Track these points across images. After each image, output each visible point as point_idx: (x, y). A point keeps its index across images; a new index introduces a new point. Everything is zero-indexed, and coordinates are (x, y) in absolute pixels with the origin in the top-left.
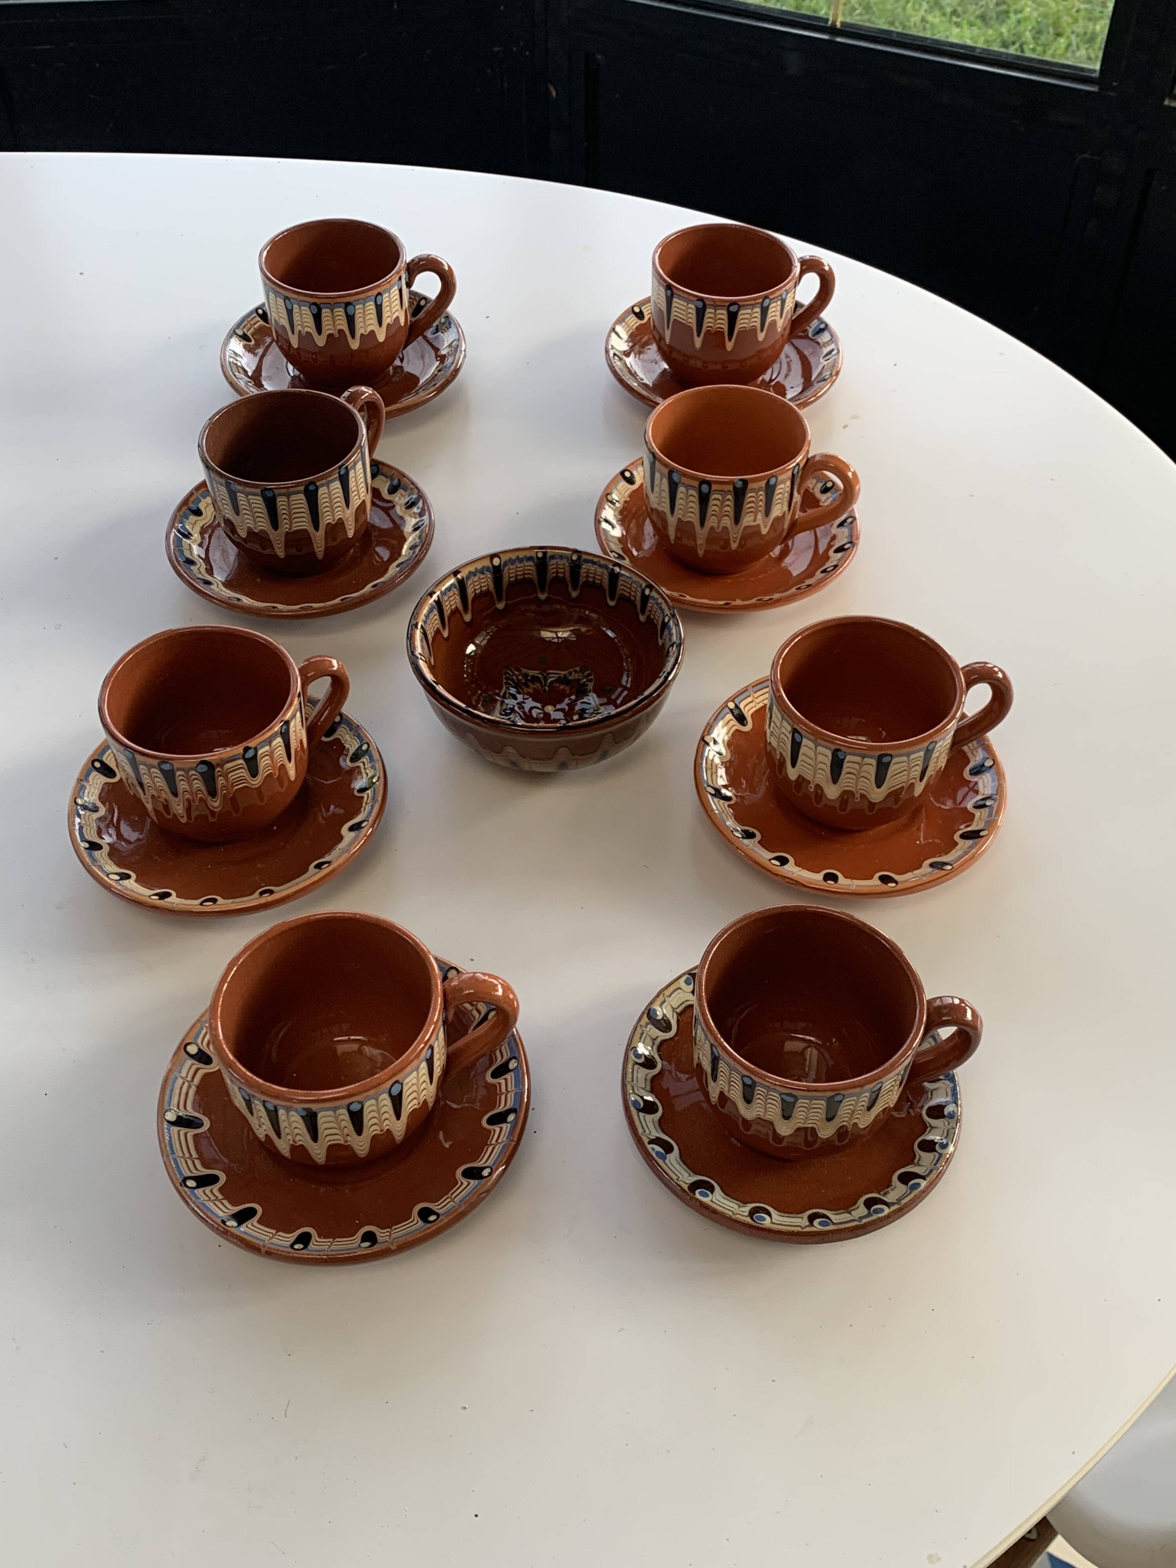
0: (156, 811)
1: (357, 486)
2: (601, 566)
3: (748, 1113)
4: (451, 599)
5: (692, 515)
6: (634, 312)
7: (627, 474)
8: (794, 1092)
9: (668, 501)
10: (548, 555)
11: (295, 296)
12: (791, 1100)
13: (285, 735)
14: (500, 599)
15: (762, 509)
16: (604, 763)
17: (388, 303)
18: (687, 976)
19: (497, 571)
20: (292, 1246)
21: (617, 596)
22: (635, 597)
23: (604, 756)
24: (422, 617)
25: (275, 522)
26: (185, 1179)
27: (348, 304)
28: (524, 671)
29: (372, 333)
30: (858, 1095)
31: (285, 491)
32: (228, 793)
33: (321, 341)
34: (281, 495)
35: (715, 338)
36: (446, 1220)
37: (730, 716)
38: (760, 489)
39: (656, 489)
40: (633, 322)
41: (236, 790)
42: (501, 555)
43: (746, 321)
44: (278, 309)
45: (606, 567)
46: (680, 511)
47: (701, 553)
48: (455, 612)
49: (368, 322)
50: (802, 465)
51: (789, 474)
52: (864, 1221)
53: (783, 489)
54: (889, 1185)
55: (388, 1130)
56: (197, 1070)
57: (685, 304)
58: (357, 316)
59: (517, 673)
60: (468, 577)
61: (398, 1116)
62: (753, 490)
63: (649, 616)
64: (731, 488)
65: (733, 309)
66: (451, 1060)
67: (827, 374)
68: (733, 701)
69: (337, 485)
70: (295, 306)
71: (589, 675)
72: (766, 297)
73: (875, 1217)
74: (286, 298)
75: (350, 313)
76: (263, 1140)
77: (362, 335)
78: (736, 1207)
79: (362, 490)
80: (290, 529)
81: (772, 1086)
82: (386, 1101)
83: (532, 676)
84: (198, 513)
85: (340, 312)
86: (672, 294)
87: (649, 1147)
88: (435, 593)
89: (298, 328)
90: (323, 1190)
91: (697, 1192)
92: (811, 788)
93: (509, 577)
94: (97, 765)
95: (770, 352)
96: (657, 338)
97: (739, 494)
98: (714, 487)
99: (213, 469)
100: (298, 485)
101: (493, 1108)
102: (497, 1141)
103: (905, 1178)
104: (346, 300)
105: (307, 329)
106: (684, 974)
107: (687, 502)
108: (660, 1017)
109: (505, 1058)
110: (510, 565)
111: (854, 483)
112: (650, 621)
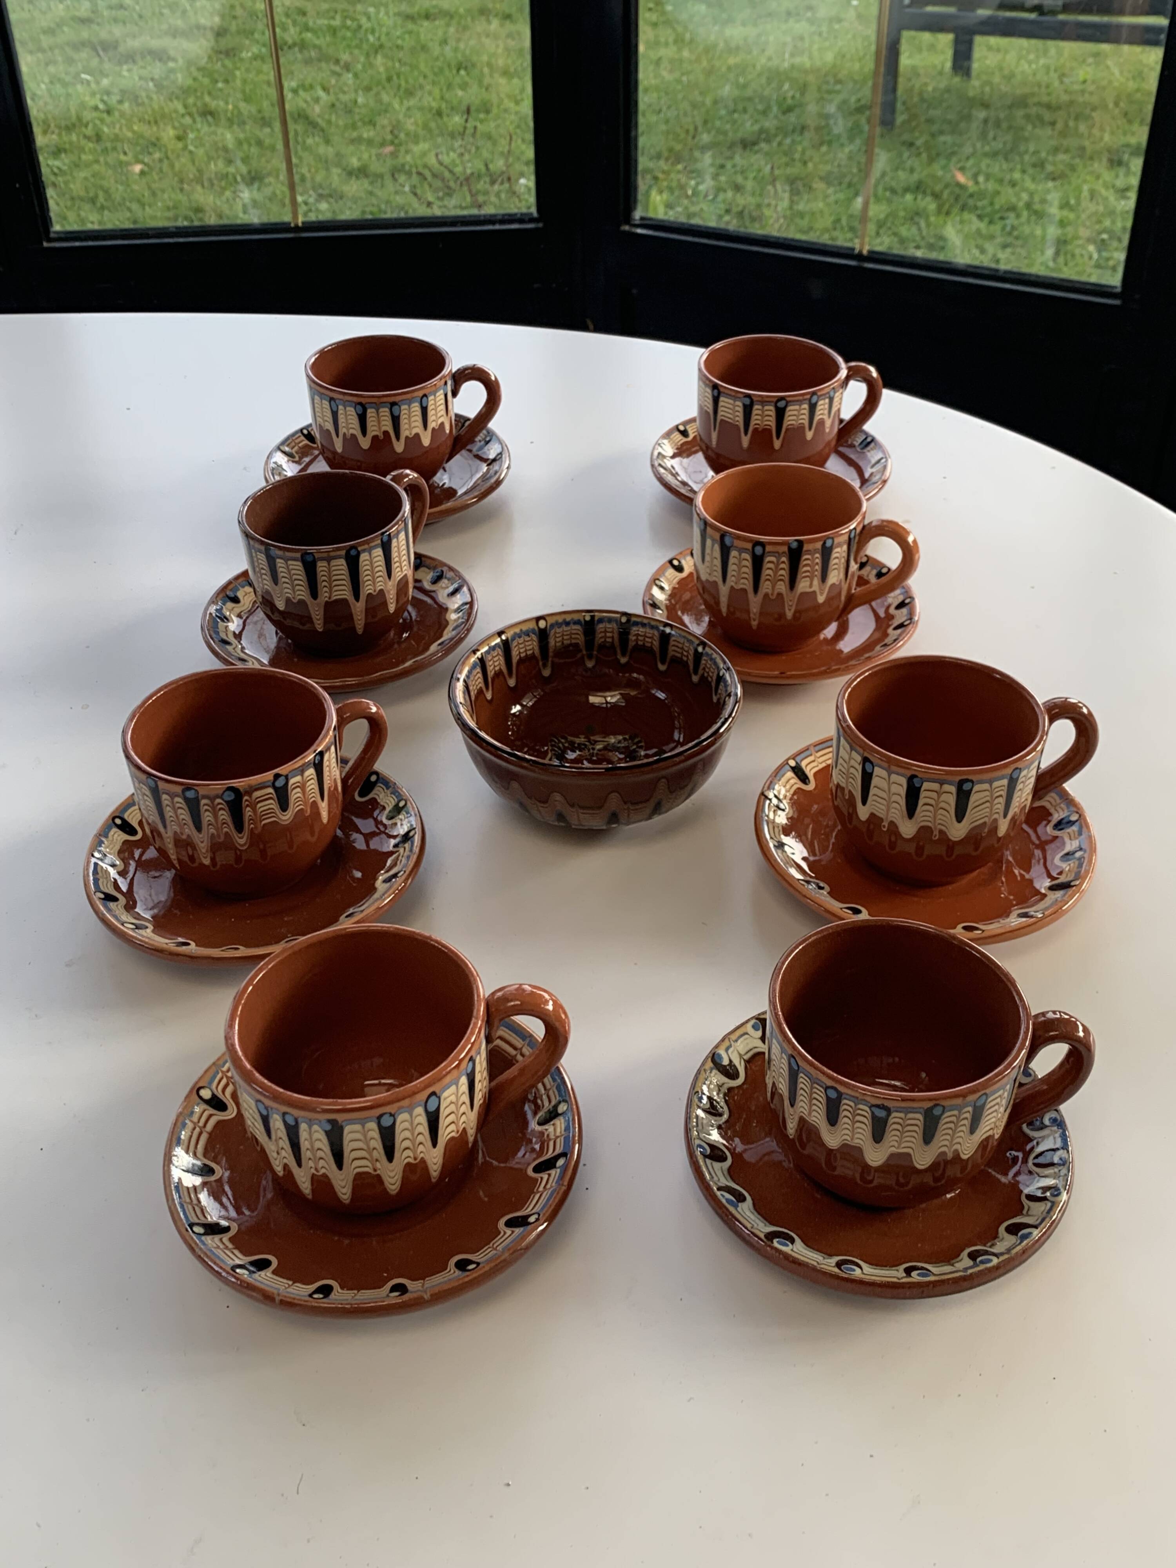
0: (179, 860)
1: (399, 556)
2: (652, 627)
3: (832, 1139)
4: (495, 659)
5: (746, 581)
6: (678, 430)
7: (676, 563)
8: (886, 1103)
9: (719, 569)
10: (596, 619)
11: (341, 397)
12: (881, 1113)
13: (319, 767)
14: (545, 665)
15: (818, 573)
16: (657, 819)
17: (433, 407)
18: (754, 1021)
19: (543, 635)
20: (311, 1296)
21: (668, 660)
22: (687, 657)
23: (657, 809)
24: (465, 671)
25: (314, 592)
26: (191, 1225)
27: (393, 404)
28: (570, 738)
29: (417, 435)
30: (960, 1108)
31: (325, 555)
32: (256, 828)
33: (365, 443)
34: (322, 559)
35: (763, 436)
36: (487, 1268)
37: (790, 774)
38: (816, 551)
39: (707, 558)
40: (678, 437)
41: (264, 825)
42: (547, 618)
43: (794, 418)
44: (323, 412)
45: (657, 628)
46: (733, 578)
47: (754, 624)
48: (498, 674)
49: (413, 425)
50: (858, 530)
51: (846, 537)
52: (970, 1271)
53: (839, 553)
54: (995, 1236)
55: (422, 1158)
56: (211, 1116)
57: (731, 401)
58: (402, 418)
59: (563, 741)
60: (513, 639)
61: (434, 1144)
62: (807, 554)
63: (703, 676)
64: (785, 549)
65: (781, 404)
66: (492, 1096)
67: (875, 478)
68: (794, 759)
69: (378, 552)
70: (340, 407)
71: (640, 742)
73: (982, 1267)
74: (331, 399)
75: (396, 414)
76: (281, 1174)
77: (407, 437)
78: (821, 1258)
79: (405, 563)
80: (330, 598)
81: (861, 1097)
82: (421, 1119)
83: (579, 744)
84: (236, 600)
85: (385, 411)
86: (719, 393)
87: (719, 1193)
88: (478, 650)
89: (342, 431)
90: (347, 1242)
91: (775, 1241)
92: (884, 826)
93: (556, 642)
94: (118, 821)
96: (704, 448)
97: (795, 556)
98: (768, 548)
99: (254, 538)
100: (338, 549)
101: (540, 1156)
102: (545, 1187)
103: (1013, 1230)
104: (392, 399)
105: (351, 431)
106: (752, 1018)
107: (740, 567)
108: (726, 1062)
109: (553, 1103)
110: (556, 627)
111: (914, 551)
112: (703, 679)
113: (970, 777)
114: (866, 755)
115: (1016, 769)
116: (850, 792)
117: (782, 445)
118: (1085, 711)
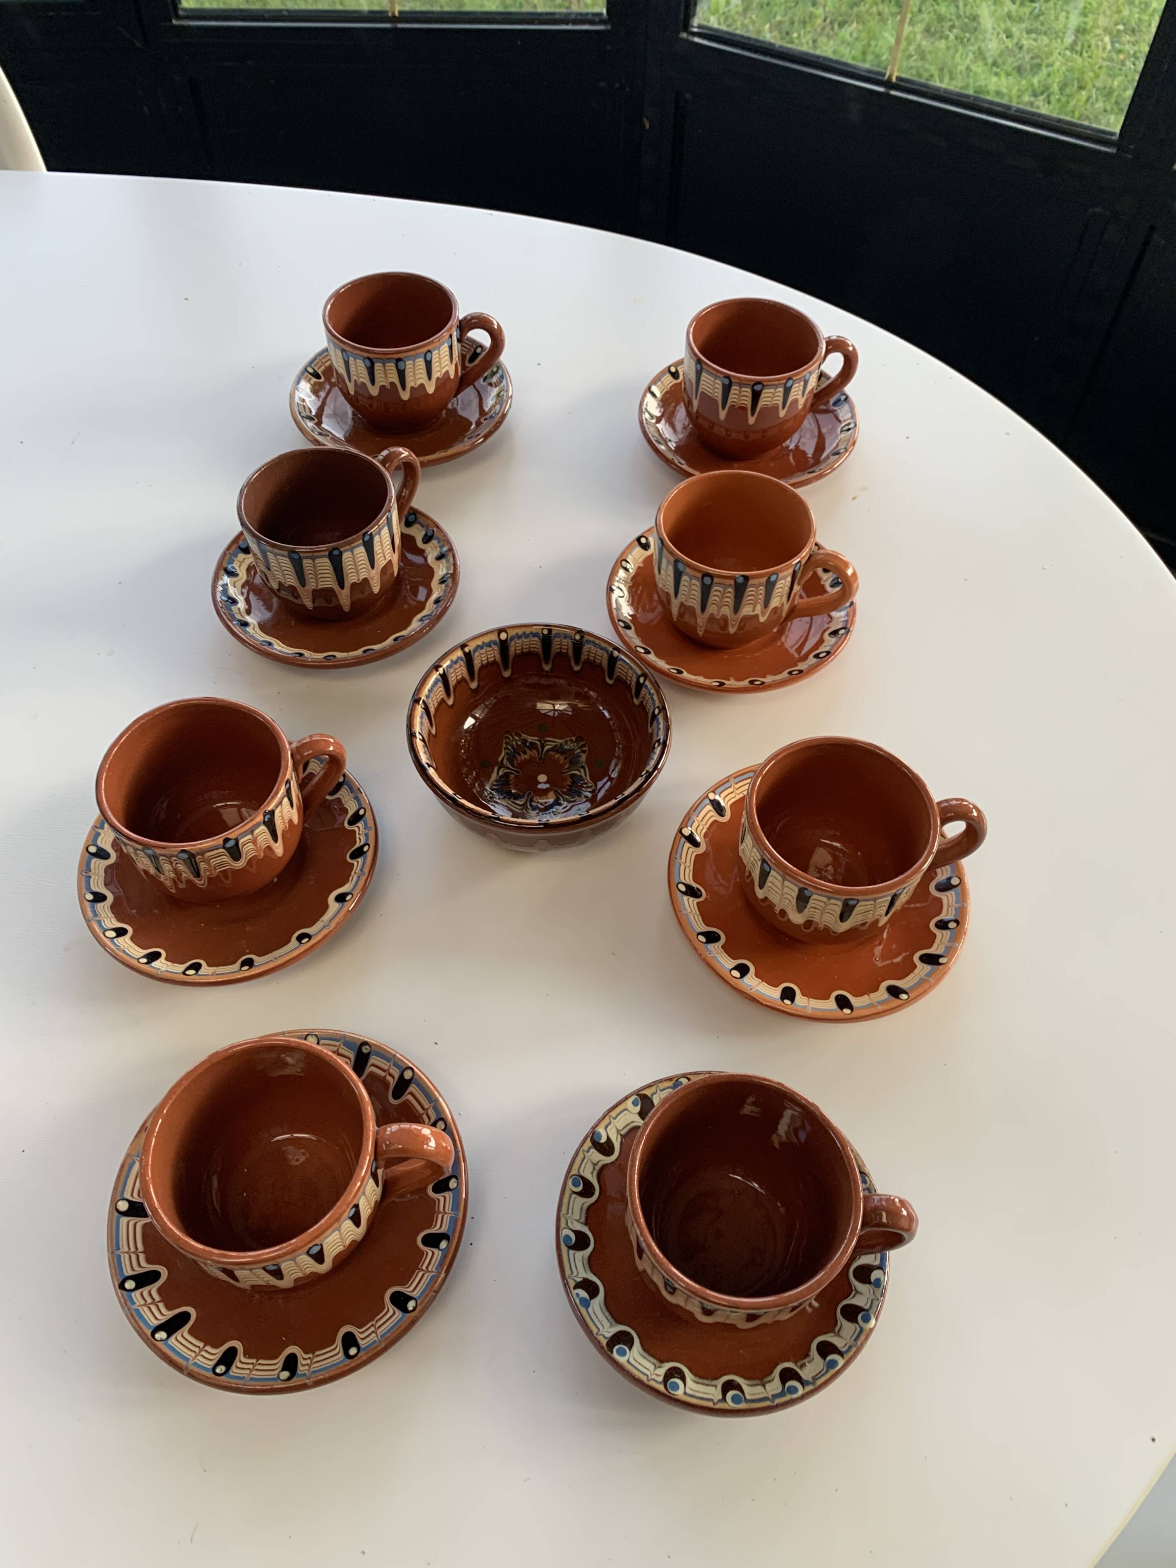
1: (383, 547)
2: (602, 649)
4: (457, 670)
5: (694, 601)
6: (670, 372)
7: (643, 540)
9: (672, 584)
10: (554, 632)
11: (351, 350)
13: (269, 822)
14: (506, 668)
15: (761, 601)
17: (437, 359)
18: (635, 1097)
19: (504, 646)
20: (214, 1369)
21: (615, 676)
22: (630, 681)
24: (425, 691)
25: (302, 580)
26: (125, 1280)
27: (398, 360)
28: (524, 736)
29: (422, 385)
31: (310, 555)
32: (212, 874)
33: (374, 391)
34: (307, 557)
35: (738, 411)
37: (709, 807)
38: (760, 585)
39: (662, 572)
40: (668, 380)
41: (220, 872)
42: (508, 631)
43: (770, 399)
45: (607, 651)
46: (683, 596)
47: (701, 631)
48: (461, 682)
49: (418, 376)
50: (803, 562)
51: (791, 571)
52: (777, 1401)
53: (783, 584)
54: (807, 1355)
55: (312, 1271)
57: (712, 379)
58: (407, 371)
59: (517, 738)
60: (475, 650)
61: (321, 1262)
62: (752, 586)
63: (642, 703)
64: (732, 582)
65: (758, 388)
67: (841, 447)
68: (713, 792)
69: (362, 549)
70: (351, 359)
71: (583, 746)
72: (790, 378)
73: (788, 1395)
74: (343, 350)
75: (401, 368)
77: (412, 388)
78: (652, 1367)
79: (389, 551)
80: (316, 587)
82: (304, 1260)
83: (531, 743)
84: (246, 551)
85: (391, 366)
86: (702, 369)
87: (575, 1291)
88: (440, 667)
89: (354, 378)
91: (616, 1349)
92: (777, 909)
93: (516, 650)
95: (790, 424)
97: (740, 590)
98: (716, 580)
100: (322, 550)
101: (429, 1227)
102: (427, 1267)
103: (824, 1350)
104: (396, 356)
105: (362, 379)
106: (634, 1093)
107: (690, 589)
108: (603, 1140)
110: (516, 639)
112: (642, 707)
113: (858, 893)
114: (765, 857)
116: (750, 872)
117: (756, 422)
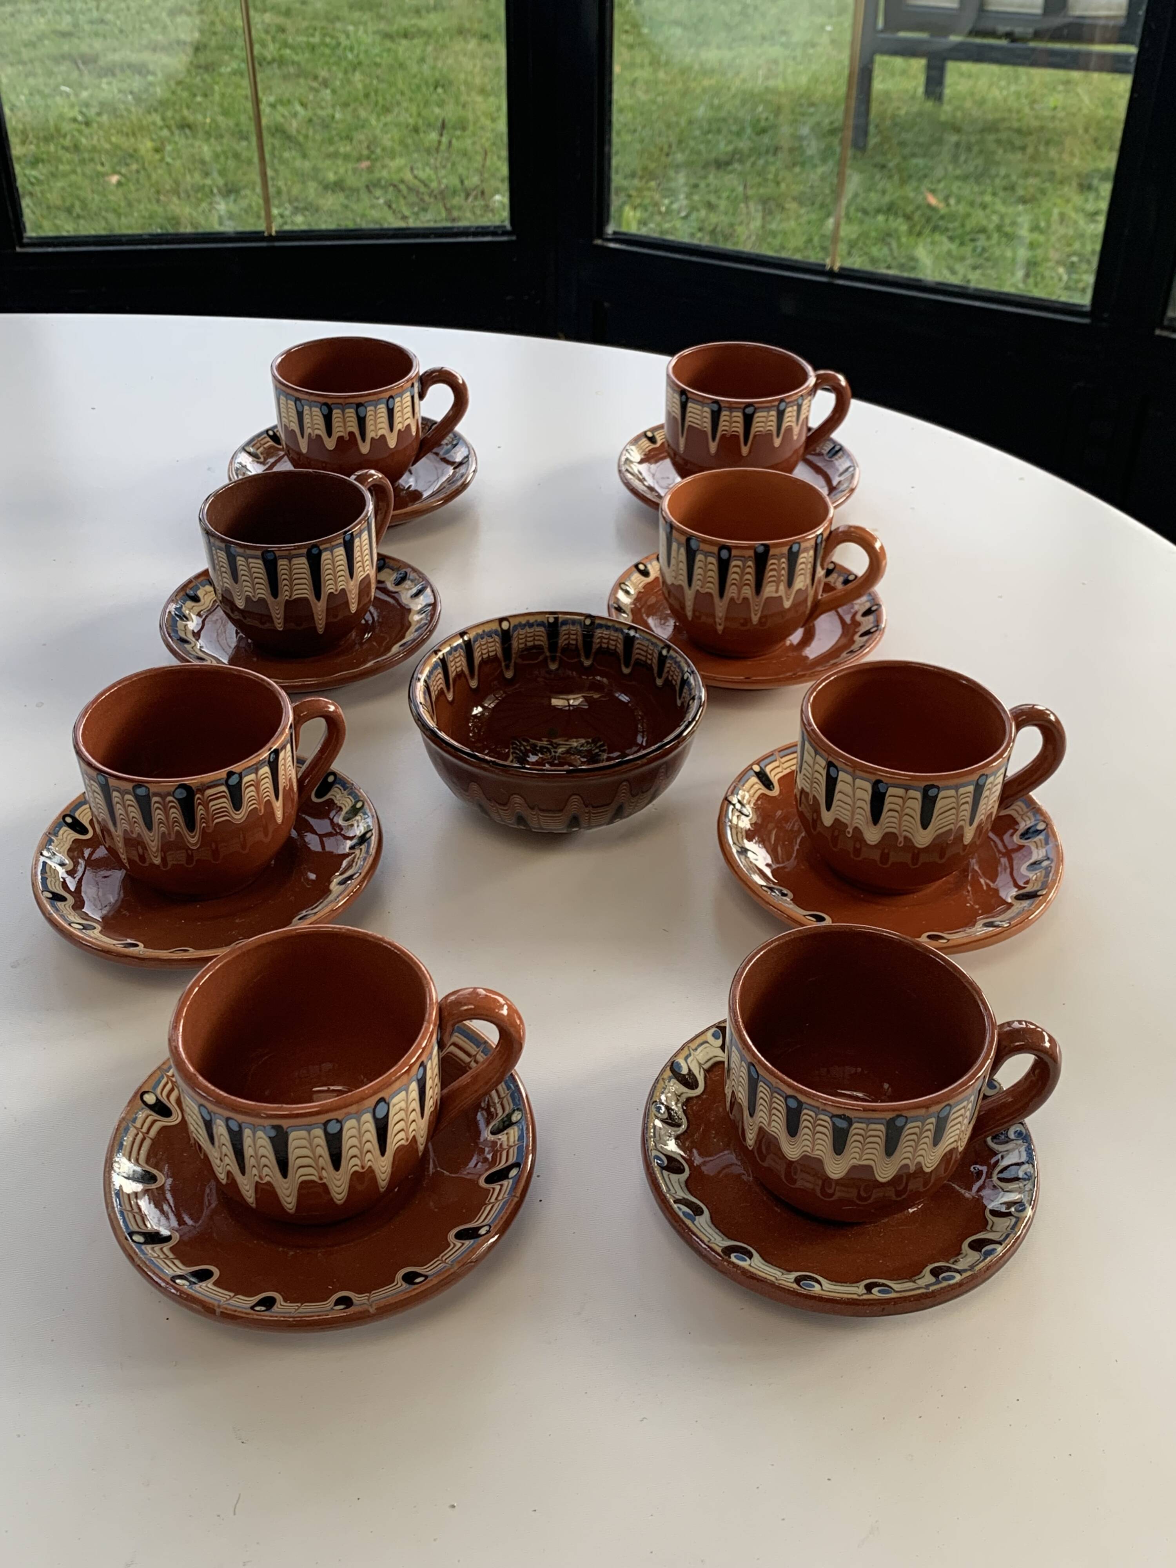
0: (129, 860)
1: (362, 555)
2: (616, 630)
3: (792, 1150)
4: (457, 660)
5: (711, 585)
6: (646, 436)
7: (641, 567)
8: (848, 1113)
9: (685, 573)
10: (560, 620)
11: (306, 397)
12: (843, 1124)
13: (274, 766)
14: (508, 667)
15: (784, 578)
16: (619, 824)
17: (399, 408)
18: (714, 1029)
19: (506, 636)
20: (252, 1308)
21: (632, 662)
22: (651, 660)
23: (619, 813)
24: (426, 671)
25: (274, 590)
26: (131, 1234)
27: (359, 405)
28: (532, 741)
29: (383, 437)
30: (923, 1120)
31: (286, 554)
32: (208, 827)
33: (330, 444)
34: (282, 557)
35: (730, 443)
36: (435, 1281)
37: (754, 779)
38: (782, 556)
39: (673, 561)
40: (646, 443)
41: (217, 823)
42: (511, 620)
43: (762, 424)
44: (288, 412)
45: (622, 632)
46: (699, 583)
47: (720, 628)
48: (460, 675)
49: (379, 426)
50: (825, 536)
51: (813, 542)
52: (932, 1288)
53: (806, 558)
54: (959, 1252)
55: (370, 1167)
56: (154, 1121)
57: (699, 407)
58: (367, 419)
59: (525, 744)
60: (476, 640)
62: (774, 558)
63: (667, 679)
64: (751, 553)
65: (749, 410)
66: (443, 1104)
67: (843, 487)
68: (758, 764)
69: (340, 551)
70: (306, 408)
71: (603, 745)
73: (944, 1284)
74: (297, 400)
75: (362, 415)
76: (224, 1182)
77: (372, 438)
78: (779, 1274)
79: (367, 562)
80: (290, 597)
81: (822, 1107)
82: (369, 1126)
83: (541, 747)
84: (196, 599)
85: (351, 412)
86: (687, 399)
87: (675, 1206)
88: (440, 651)
89: (308, 431)
90: (291, 1253)
91: (733, 1256)
92: (849, 832)
93: (519, 644)
94: (69, 820)
96: (672, 455)
97: (761, 560)
98: (734, 552)
99: (213, 535)
100: (299, 547)
101: (493, 1166)
102: (496, 1199)
103: (977, 1246)
104: (357, 401)
105: (317, 432)
106: (712, 1027)
107: (706, 571)
108: (685, 1071)
109: (507, 1112)
110: (519, 629)
111: (881, 557)
112: (668, 683)
113: (936, 783)
114: (830, 759)
115: (983, 775)
116: (814, 797)
117: (750, 452)
118: (1052, 718)
